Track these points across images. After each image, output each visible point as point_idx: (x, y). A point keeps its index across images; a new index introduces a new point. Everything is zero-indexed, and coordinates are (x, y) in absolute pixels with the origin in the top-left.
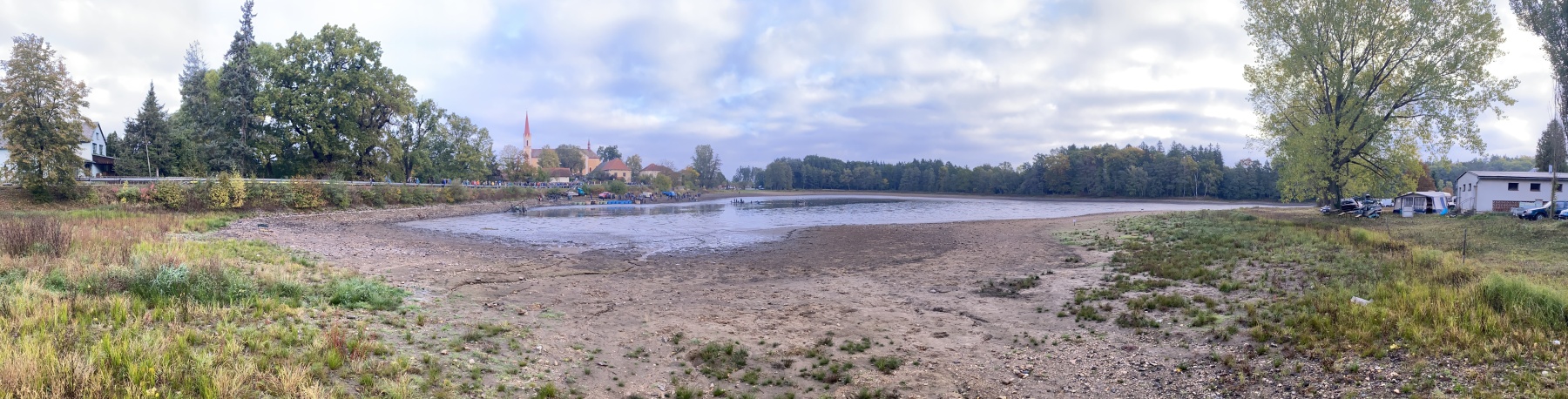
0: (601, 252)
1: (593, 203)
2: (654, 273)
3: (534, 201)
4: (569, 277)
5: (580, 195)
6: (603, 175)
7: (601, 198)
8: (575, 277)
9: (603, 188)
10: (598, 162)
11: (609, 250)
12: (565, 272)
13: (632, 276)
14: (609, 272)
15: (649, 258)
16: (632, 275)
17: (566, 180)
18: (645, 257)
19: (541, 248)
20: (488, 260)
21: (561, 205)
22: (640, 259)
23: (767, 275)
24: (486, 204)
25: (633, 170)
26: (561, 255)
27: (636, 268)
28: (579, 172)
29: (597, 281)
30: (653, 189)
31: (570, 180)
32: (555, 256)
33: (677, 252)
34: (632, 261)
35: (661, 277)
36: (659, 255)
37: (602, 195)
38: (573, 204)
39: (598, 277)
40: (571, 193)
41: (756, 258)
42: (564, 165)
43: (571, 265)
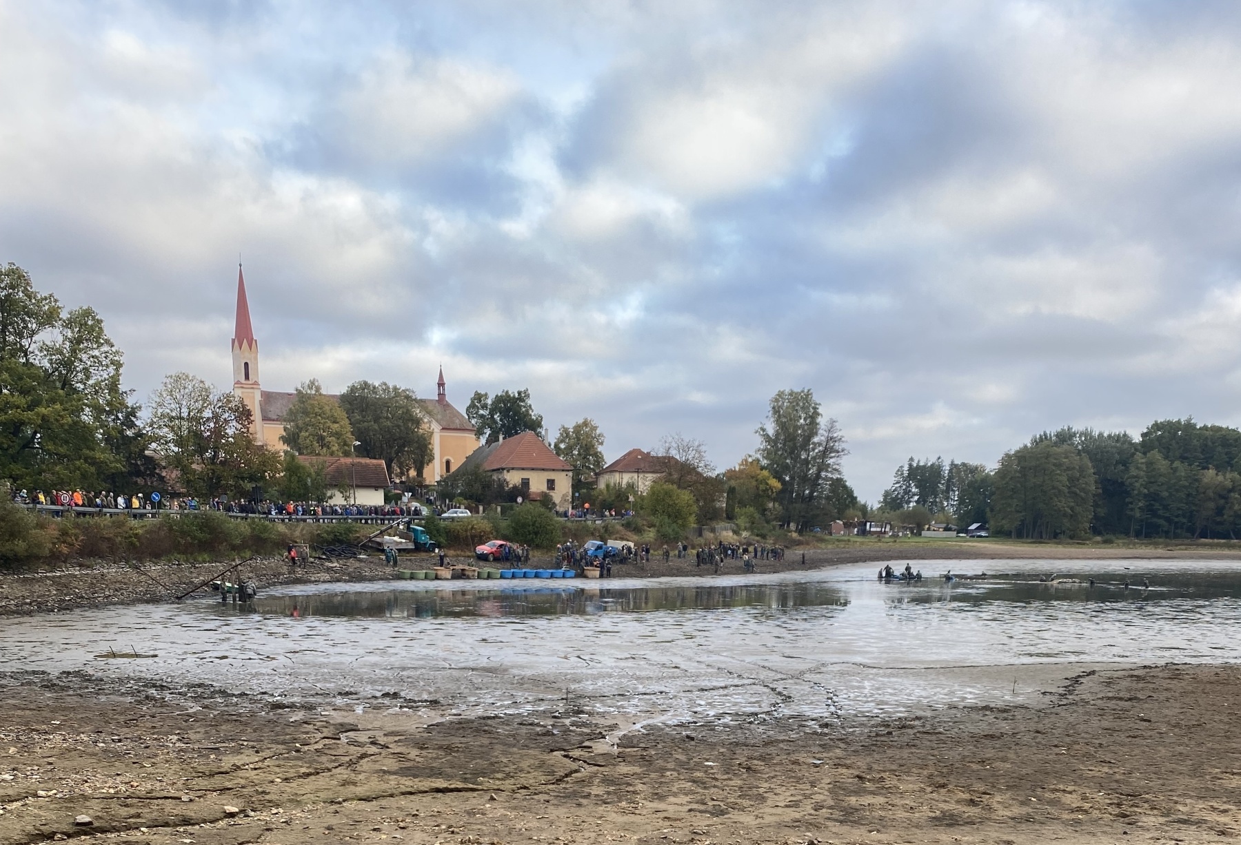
0: (482, 726)
1: (461, 575)
2: (640, 787)
3: (275, 562)
4: (384, 802)
5: (419, 548)
6: (487, 485)
7: (483, 558)
8: (403, 802)
9: (486, 525)
10: (471, 444)
11: (507, 721)
12: (374, 785)
13: (574, 797)
14: (508, 784)
15: (626, 742)
16: (574, 794)
17: (374, 498)
18: (613, 738)
19: (298, 716)
20: (119, 756)
21: (360, 579)
22: (600, 747)
23: (989, 808)
24: (112, 571)
25: (577, 472)
26: (363, 737)
27: (587, 771)
28: (413, 473)
29: (471, 813)
30: (638, 530)
31: (387, 499)
32: (343, 738)
33: (709, 726)
34: (576, 753)
35: (661, 798)
36: (654, 735)
37: (484, 549)
38: (399, 577)
39: (474, 801)
40: (393, 541)
41: (953, 755)
42: (366, 450)
43: (391, 764)
